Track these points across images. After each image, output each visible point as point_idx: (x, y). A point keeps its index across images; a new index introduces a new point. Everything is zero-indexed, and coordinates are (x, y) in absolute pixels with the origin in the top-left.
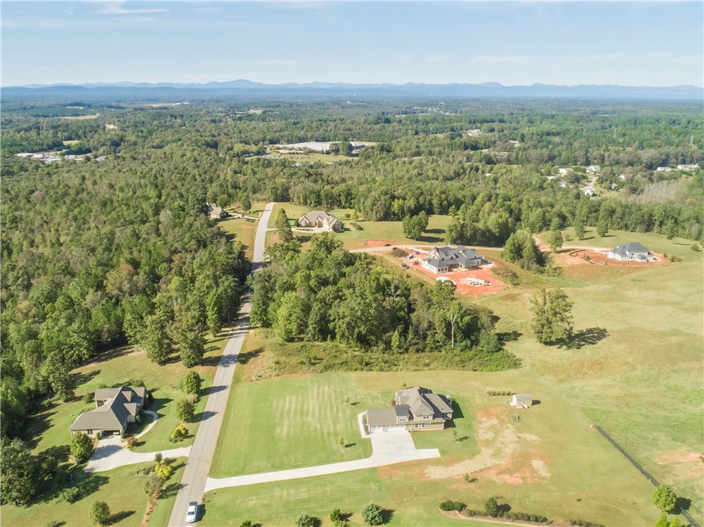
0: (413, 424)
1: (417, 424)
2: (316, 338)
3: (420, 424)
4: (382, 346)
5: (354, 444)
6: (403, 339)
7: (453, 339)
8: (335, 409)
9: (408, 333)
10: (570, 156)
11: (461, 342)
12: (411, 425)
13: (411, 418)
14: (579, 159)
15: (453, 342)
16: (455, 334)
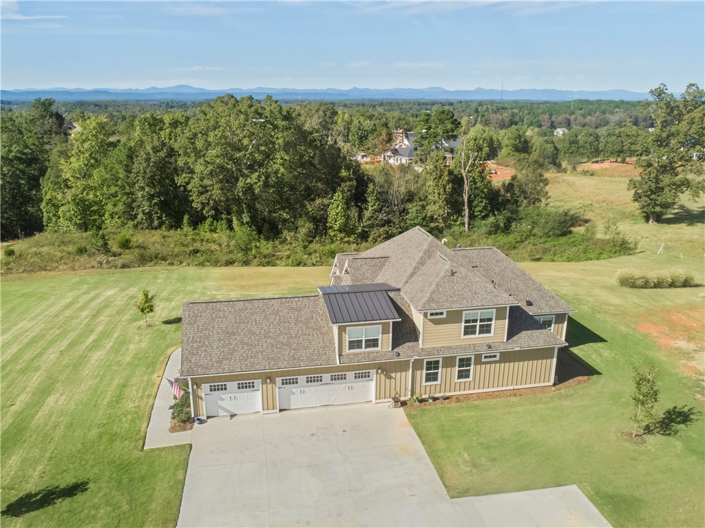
0: (417, 365)
1: (433, 365)
2: (156, 223)
3: (449, 362)
4: (305, 227)
5: (72, 491)
6: (354, 213)
7: (466, 212)
8: (92, 338)
9: (366, 201)
10: (534, 121)
11: (484, 218)
12: (402, 366)
13: (404, 332)
14: (543, 123)
15: (466, 220)
16: (470, 202)
